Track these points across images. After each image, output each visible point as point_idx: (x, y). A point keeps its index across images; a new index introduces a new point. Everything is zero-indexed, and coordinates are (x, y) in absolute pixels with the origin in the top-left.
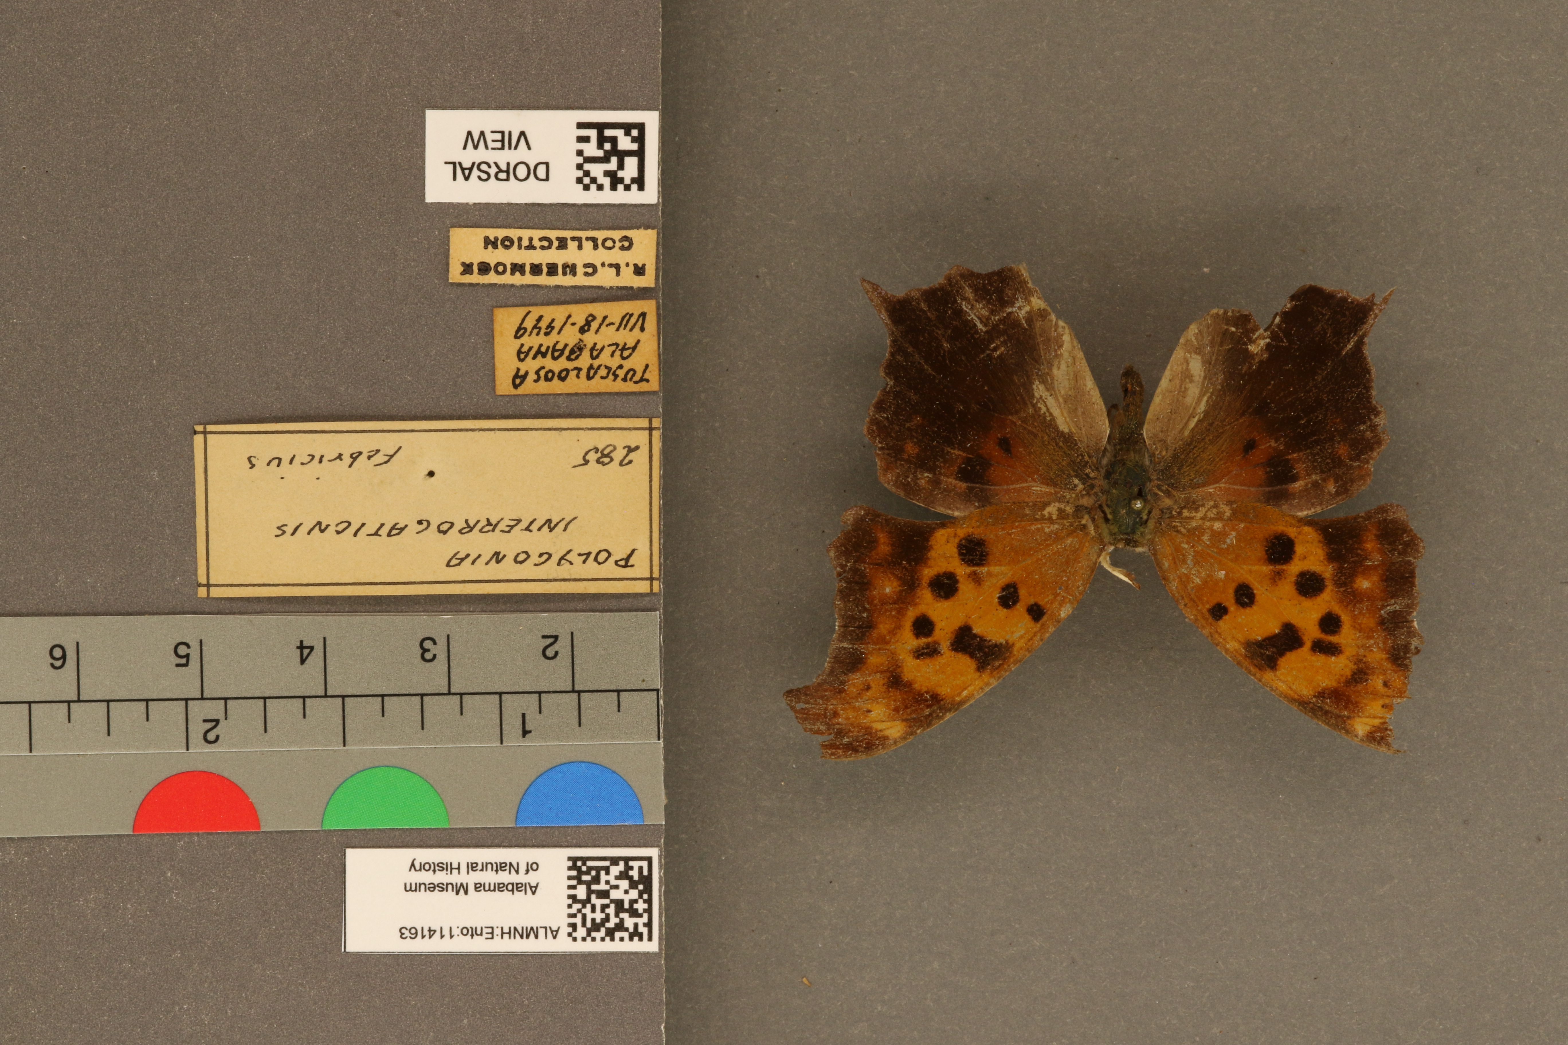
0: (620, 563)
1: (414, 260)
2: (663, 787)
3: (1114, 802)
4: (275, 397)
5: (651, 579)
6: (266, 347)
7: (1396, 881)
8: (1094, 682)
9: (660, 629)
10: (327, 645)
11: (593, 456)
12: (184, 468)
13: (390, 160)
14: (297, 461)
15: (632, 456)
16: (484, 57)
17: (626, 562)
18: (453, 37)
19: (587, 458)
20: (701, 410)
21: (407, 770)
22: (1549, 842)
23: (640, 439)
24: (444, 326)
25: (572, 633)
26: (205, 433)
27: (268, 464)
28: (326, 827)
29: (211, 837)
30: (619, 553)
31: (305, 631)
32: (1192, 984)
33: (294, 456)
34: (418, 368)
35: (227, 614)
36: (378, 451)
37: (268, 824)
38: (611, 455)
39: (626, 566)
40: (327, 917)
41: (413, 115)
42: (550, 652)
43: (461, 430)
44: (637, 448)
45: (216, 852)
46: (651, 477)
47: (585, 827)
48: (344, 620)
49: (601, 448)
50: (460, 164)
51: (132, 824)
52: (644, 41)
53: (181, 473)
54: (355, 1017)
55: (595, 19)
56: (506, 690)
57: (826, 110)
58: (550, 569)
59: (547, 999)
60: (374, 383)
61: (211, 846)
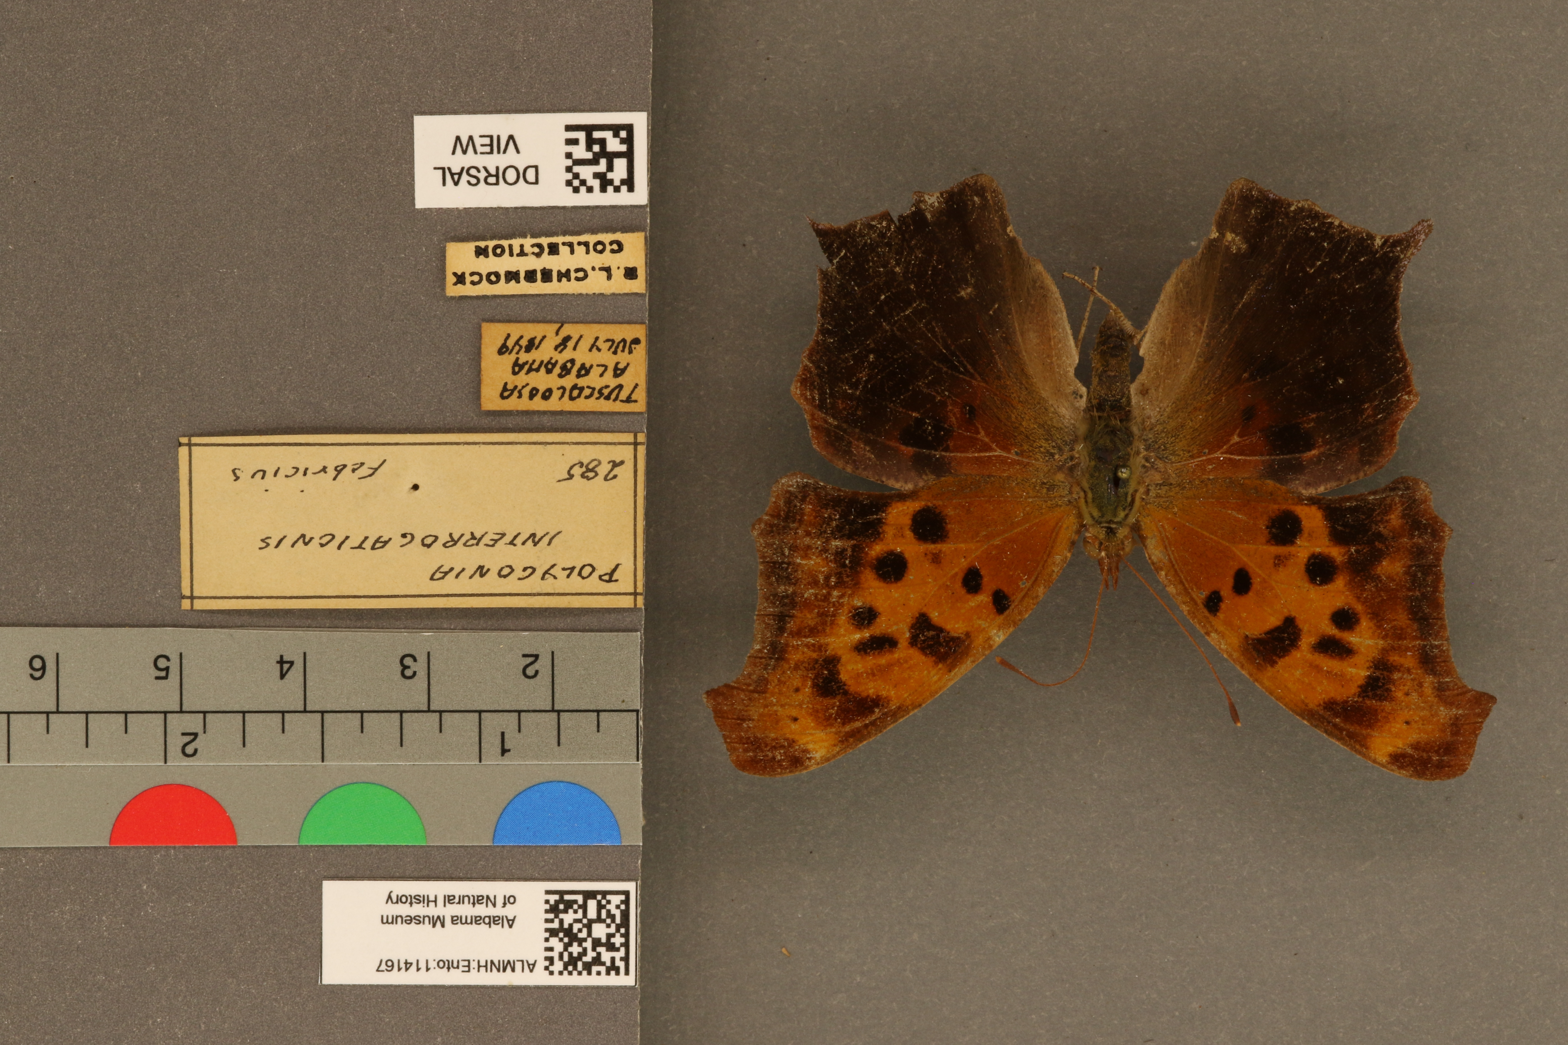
0: (604, 578)
1: (401, 276)
2: (641, 809)
3: (1096, 775)
4: (259, 412)
5: (635, 594)
6: (251, 361)
7: (1377, 858)
8: (1076, 655)
9: (641, 650)
10: (307, 660)
11: (577, 471)
12: (167, 480)
13: (379, 176)
14: (281, 474)
15: (616, 471)
16: (474, 74)
17: (610, 577)
18: (444, 54)
19: (572, 472)
20: (686, 379)
21: (385, 787)
22: (1531, 820)
23: (626, 453)
24: (430, 343)
25: (553, 653)
26: (190, 445)
27: (253, 477)
28: (303, 843)
29: (187, 851)
30: (603, 568)
31: (285, 646)
32: (1172, 959)
33: (279, 468)
34: (403, 384)
35: (207, 627)
36: (362, 464)
37: (244, 840)
38: (596, 469)
39: (610, 581)
40: (302, 933)
41: (402, 131)
42: (530, 671)
43: (446, 444)
44: (622, 463)
45: (192, 866)
46: (635, 491)
47: (562, 846)
48: (325, 635)
49: (585, 462)
50: (449, 169)
51: (109, 836)
52: (634, 62)
53: (164, 486)
54: (329, 1033)
55: (586, 38)
56: (485, 709)
57: (814, 78)
58: (534, 584)
59: (522, 1018)
60: (358, 399)
61: (188, 860)
